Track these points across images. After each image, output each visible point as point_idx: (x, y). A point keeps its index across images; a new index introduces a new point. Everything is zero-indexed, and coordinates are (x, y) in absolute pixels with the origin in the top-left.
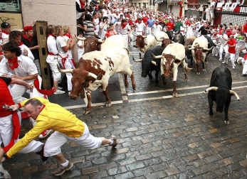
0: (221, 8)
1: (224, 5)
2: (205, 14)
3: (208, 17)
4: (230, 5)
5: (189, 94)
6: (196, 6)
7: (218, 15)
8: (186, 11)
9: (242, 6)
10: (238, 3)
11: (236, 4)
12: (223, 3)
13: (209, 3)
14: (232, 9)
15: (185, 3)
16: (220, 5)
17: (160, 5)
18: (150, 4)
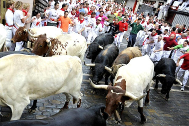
0: (177, 8)
1: (181, 5)
7: (172, 14)
8: (140, 6)
16: (176, 4)
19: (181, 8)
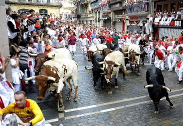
0: (159, 23)
2: (145, 29)
3: (147, 32)
4: (166, 20)
5: (127, 106)
6: (137, 22)
7: (156, 29)
8: (128, 27)
9: (176, 20)
10: (172, 17)
11: (171, 19)
12: (160, 18)
13: (148, 19)
14: (168, 23)
15: (127, 19)
16: (157, 20)
17: (105, 22)
18: (96, 22)
19: (162, 23)
